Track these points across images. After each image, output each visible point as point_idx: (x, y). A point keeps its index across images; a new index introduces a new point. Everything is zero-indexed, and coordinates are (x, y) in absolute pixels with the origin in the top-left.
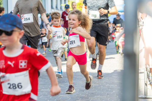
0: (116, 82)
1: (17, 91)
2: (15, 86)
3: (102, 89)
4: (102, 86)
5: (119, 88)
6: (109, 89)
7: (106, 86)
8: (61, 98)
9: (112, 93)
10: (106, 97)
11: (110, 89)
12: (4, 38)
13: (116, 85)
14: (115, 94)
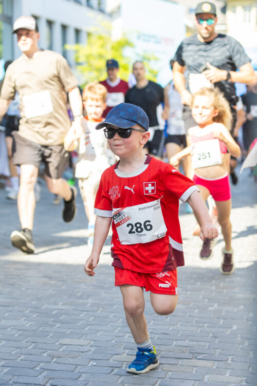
0: (240, 296)
1: (145, 235)
2: (140, 227)
3: (195, 319)
4: (197, 311)
5: (251, 315)
6: (218, 318)
7: (210, 308)
8: (64, 347)
9: (229, 332)
10: (207, 344)
11: (222, 321)
12: (117, 142)
13: (242, 307)
14: (239, 335)
